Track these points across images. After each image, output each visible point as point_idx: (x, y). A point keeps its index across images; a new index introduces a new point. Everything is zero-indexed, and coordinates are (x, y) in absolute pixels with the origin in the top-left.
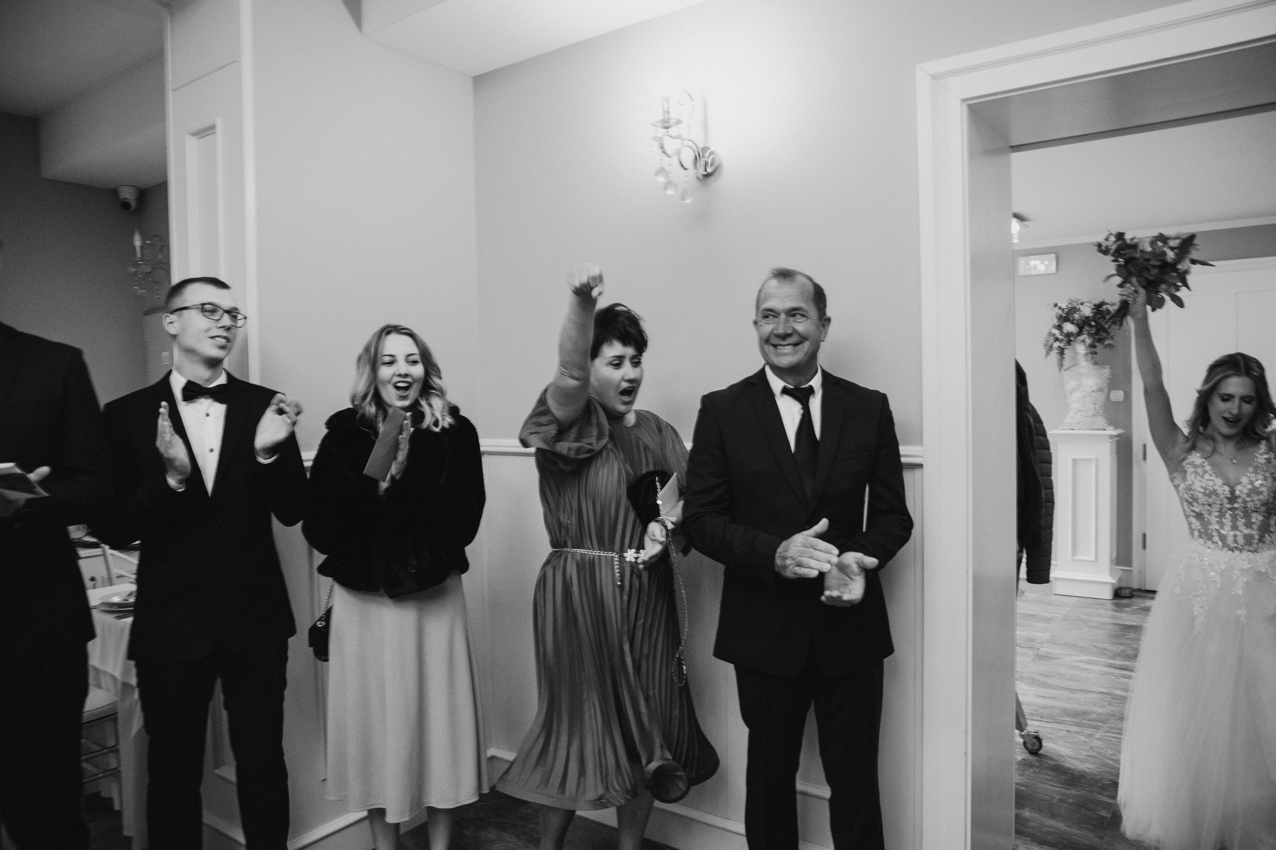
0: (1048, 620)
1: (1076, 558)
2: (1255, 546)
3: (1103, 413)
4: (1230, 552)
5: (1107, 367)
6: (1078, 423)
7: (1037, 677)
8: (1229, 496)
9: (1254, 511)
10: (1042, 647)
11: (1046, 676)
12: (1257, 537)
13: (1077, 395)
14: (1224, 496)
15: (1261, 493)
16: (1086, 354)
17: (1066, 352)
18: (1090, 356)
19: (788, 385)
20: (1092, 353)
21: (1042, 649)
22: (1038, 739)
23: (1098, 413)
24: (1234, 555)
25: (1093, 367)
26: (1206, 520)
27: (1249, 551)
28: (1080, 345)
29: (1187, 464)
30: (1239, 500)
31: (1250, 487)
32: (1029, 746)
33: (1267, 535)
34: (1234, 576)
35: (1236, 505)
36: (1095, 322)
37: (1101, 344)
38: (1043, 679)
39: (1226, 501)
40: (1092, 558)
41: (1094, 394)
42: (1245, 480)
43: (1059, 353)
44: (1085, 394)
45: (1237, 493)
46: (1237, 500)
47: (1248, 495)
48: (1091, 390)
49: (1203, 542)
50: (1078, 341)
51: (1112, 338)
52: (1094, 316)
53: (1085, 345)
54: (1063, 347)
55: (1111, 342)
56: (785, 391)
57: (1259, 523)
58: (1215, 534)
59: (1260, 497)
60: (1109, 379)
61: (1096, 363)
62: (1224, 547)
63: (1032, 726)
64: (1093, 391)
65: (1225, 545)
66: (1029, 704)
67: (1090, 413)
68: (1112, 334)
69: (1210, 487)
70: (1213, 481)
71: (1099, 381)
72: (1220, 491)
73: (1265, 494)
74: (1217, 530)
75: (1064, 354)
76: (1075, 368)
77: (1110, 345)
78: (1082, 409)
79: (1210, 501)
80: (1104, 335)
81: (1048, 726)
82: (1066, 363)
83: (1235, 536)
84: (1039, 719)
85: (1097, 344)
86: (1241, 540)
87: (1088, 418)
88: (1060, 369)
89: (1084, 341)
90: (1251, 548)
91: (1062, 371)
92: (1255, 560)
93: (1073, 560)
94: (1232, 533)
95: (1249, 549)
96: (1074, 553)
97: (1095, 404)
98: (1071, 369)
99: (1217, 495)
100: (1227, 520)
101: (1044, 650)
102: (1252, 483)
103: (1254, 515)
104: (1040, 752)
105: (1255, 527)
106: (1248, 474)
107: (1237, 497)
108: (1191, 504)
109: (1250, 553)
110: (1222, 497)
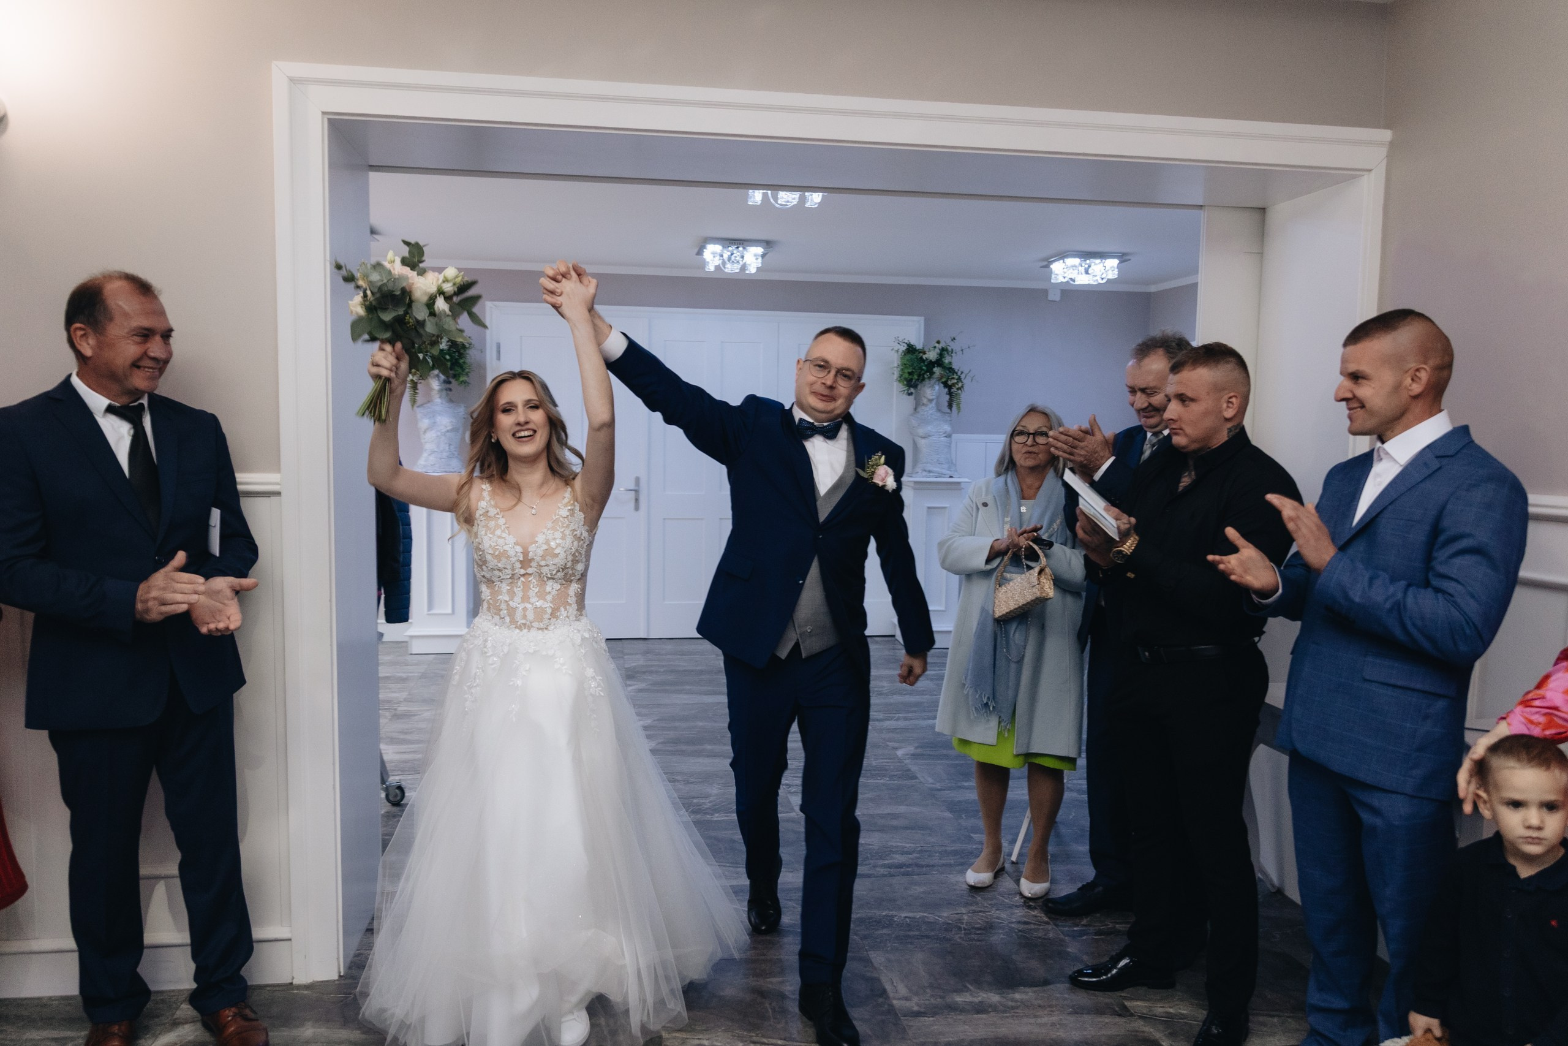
0: (403, 680)
1: (432, 612)
2: (546, 622)
3: (458, 454)
4: (517, 630)
5: (463, 405)
6: (432, 465)
7: (395, 735)
8: (521, 559)
9: (549, 579)
10: (399, 706)
11: (406, 733)
12: (549, 611)
13: (431, 435)
14: (515, 559)
15: (557, 555)
16: (440, 391)
17: (419, 386)
18: (444, 392)
19: (113, 403)
20: (446, 390)
21: (400, 709)
22: (400, 788)
23: (453, 454)
24: (521, 633)
25: (447, 404)
26: (496, 588)
27: (539, 629)
28: (434, 380)
29: (481, 515)
30: (534, 564)
31: (545, 547)
32: (391, 798)
33: (562, 609)
34: (517, 661)
35: (530, 571)
36: (450, 355)
37: (457, 380)
38: (402, 736)
39: (518, 565)
40: (449, 611)
41: (448, 434)
42: (540, 539)
43: (412, 387)
44: (439, 434)
45: (531, 555)
46: (531, 564)
47: (543, 557)
48: (445, 430)
49: (490, 618)
50: (432, 375)
51: (467, 374)
52: (449, 350)
53: (439, 380)
54: (416, 381)
55: (466, 379)
56: (110, 410)
57: (554, 592)
58: (503, 606)
59: (556, 561)
60: (464, 418)
61: (451, 401)
62: (511, 624)
63: (393, 780)
64: (448, 431)
65: (513, 621)
66: (391, 762)
67: (445, 454)
68: (467, 370)
69: (499, 548)
70: (504, 538)
71: (454, 421)
72: (511, 553)
73: (562, 555)
74: (506, 601)
75: (417, 389)
76: (428, 405)
77: (465, 382)
78: (436, 450)
79: (499, 565)
80: (460, 370)
81: (410, 778)
82: (420, 399)
83: (525, 609)
84: (400, 773)
85: (452, 380)
86: (531, 616)
87: (443, 460)
88: (413, 406)
89: (438, 376)
90: (542, 626)
91: (415, 407)
92: (544, 641)
93: (428, 614)
94: (521, 607)
95: (539, 627)
96: (430, 605)
97: (450, 445)
98: (425, 406)
99: (508, 557)
100: (519, 589)
101: (402, 709)
102: (547, 542)
103: (550, 583)
104: (402, 802)
105: (549, 598)
106: (545, 530)
107: (531, 560)
108: (480, 566)
109: (540, 631)
110: (514, 560)
